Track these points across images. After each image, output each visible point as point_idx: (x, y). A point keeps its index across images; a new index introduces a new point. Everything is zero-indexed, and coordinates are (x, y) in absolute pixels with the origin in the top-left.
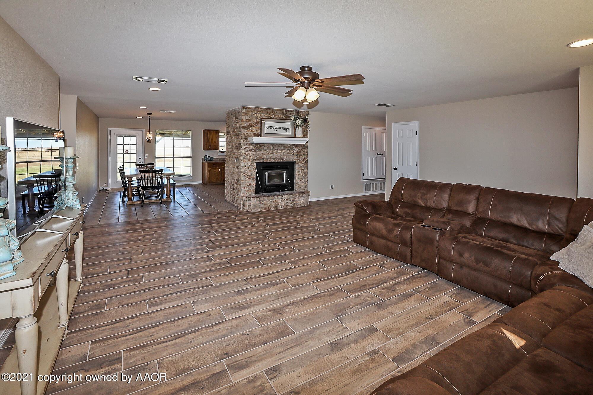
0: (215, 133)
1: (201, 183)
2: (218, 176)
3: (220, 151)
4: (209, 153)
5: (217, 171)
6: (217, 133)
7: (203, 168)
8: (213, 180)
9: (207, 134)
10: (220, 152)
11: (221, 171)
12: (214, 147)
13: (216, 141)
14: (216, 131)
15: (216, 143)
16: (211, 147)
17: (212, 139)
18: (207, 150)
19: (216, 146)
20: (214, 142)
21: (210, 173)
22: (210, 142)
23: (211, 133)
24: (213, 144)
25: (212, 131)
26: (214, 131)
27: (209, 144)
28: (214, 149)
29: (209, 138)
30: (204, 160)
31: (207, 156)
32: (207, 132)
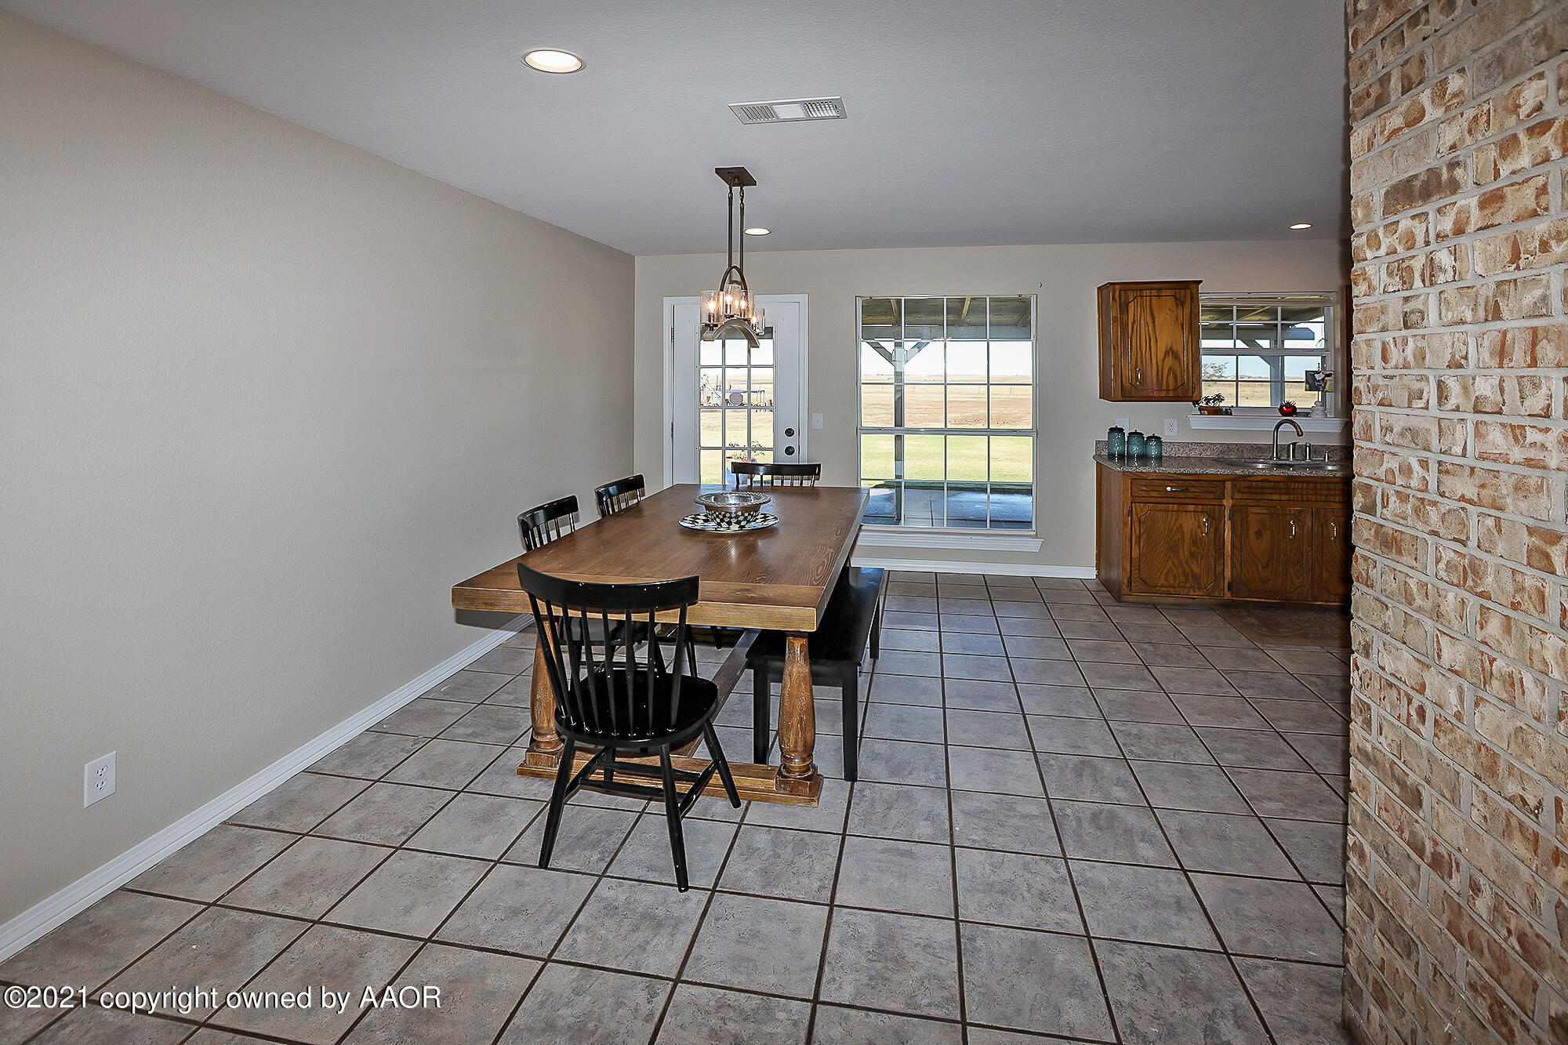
0: (1170, 302)
1: (1089, 573)
2: (1193, 555)
3: (1203, 404)
4: (1136, 417)
5: (1185, 528)
6: (1180, 302)
7: (1104, 495)
8: (1162, 581)
9: (1124, 308)
10: (1201, 409)
11: (1217, 530)
12: (1168, 385)
13: (1178, 347)
14: (1175, 292)
15: (1176, 357)
16: (1149, 379)
17: (1151, 334)
18: (1121, 398)
19: (1179, 378)
20: (1165, 356)
21: (1145, 536)
22: (1139, 355)
23: (1148, 302)
24: (1160, 364)
25: (1154, 293)
26: (1163, 293)
27: (1133, 362)
28: (1163, 394)
29: (1135, 330)
30: (1105, 453)
31: (1121, 430)
32: (1123, 300)
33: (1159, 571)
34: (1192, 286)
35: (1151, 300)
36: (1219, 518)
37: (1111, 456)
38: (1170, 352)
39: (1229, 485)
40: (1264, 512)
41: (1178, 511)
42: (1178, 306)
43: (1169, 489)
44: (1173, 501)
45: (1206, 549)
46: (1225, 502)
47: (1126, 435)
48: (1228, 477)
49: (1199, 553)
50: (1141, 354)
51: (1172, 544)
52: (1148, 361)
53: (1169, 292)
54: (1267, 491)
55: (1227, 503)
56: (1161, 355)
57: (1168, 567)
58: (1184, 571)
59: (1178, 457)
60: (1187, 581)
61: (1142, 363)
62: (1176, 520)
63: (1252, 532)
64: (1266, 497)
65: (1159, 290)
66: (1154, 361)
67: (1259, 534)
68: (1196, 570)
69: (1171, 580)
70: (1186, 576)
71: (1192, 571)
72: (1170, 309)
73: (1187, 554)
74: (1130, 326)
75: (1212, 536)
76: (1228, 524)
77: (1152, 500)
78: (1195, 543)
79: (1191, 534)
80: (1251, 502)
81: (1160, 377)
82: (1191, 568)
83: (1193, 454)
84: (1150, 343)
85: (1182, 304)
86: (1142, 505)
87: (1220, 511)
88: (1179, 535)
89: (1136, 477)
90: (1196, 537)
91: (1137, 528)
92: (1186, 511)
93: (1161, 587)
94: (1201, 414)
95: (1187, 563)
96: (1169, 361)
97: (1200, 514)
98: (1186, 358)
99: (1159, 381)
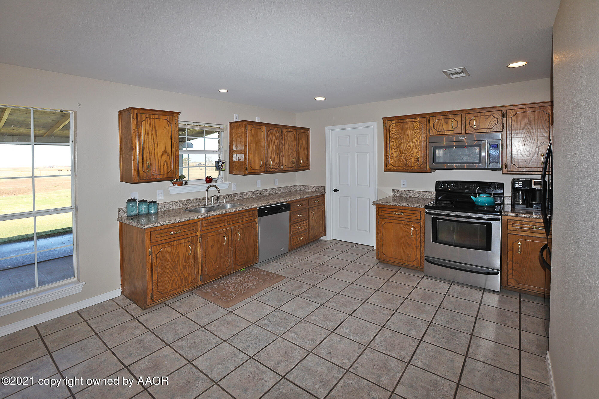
0: (164, 123)
1: (118, 293)
2: (184, 268)
3: (175, 180)
5: (180, 254)
6: (169, 123)
8: (170, 288)
9: (140, 124)
10: (174, 183)
11: (194, 249)
12: (164, 171)
13: (169, 149)
14: (168, 118)
15: (168, 155)
16: (154, 168)
17: (155, 141)
18: (137, 181)
19: (169, 167)
20: (162, 154)
21: (159, 265)
22: (148, 153)
23: (153, 121)
24: (160, 158)
25: (157, 117)
26: (162, 117)
27: (145, 158)
28: (161, 176)
29: (146, 138)
30: (125, 215)
31: (134, 200)
32: (139, 119)
33: (168, 283)
34: (175, 115)
35: (155, 121)
36: (195, 243)
37: (129, 217)
38: (165, 152)
39: (199, 224)
40: (214, 234)
41: (176, 245)
42: (168, 126)
43: (172, 233)
44: (173, 239)
45: (190, 262)
46: (197, 234)
47: (138, 202)
48: (199, 220)
49: (187, 265)
50: (149, 153)
51: (174, 265)
52: (153, 157)
53: (165, 117)
54: (215, 223)
55: (198, 234)
56: (160, 154)
57: (173, 279)
58: (180, 278)
59: (165, 211)
60: (182, 283)
61: (150, 158)
62: (176, 250)
63: (210, 246)
64: (215, 226)
65: (159, 115)
66: (156, 157)
67: (212, 247)
68: (186, 275)
69: (174, 285)
70: (182, 280)
71: (184, 276)
72: (164, 127)
73: (182, 268)
74: (143, 136)
75: (193, 254)
76: (199, 245)
77: (163, 242)
78: (185, 261)
79: (183, 256)
80: (208, 231)
81: (160, 167)
82: (183, 275)
83: (171, 208)
84: (154, 146)
85: (171, 124)
86: (157, 246)
87: (196, 240)
88: (177, 259)
89: (153, 230)
90: (186, 257)
91: (155, 261)
92: (180, 244)
93: (170, 291)
94: (174, 186)
95: (182, 273)
96: (165, 157)
97: (187, 243)
98: (173, 157)
99: (159, 169)
